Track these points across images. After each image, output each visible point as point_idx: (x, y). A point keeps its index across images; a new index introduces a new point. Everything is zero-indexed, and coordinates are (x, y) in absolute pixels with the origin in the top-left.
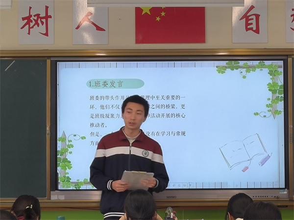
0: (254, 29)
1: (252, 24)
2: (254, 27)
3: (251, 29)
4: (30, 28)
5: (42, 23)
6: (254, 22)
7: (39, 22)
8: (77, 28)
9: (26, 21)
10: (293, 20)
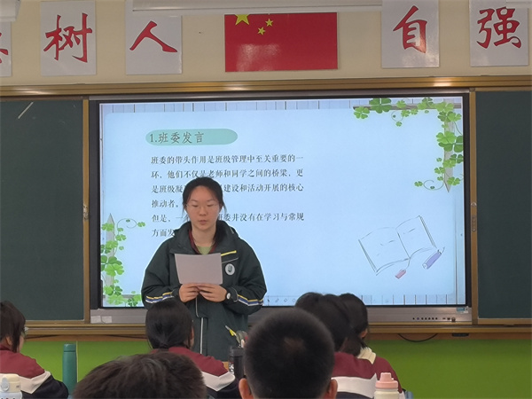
0: (418, 45)
1: (413, 36)
2: (417, 40)
3: (413, 45)
4: (58, 49)
5: (78, 41)
6: (417, 33)
7: (73, 39)
8: (132, 48)
9: (52, 38)
10: (483, 29)
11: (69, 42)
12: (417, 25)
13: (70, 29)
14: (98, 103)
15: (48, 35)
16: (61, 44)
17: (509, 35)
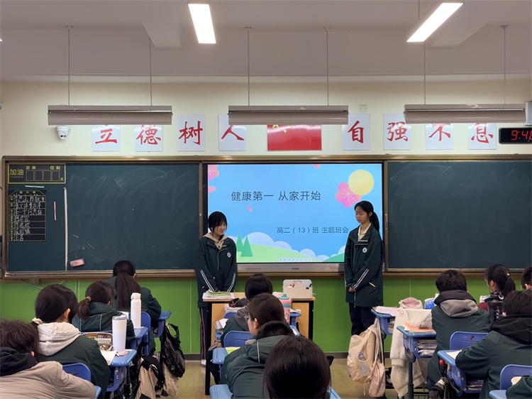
0: (359, 139)
1: (357, 135)
2: (359, 137)
3: (357, 139)
4: (185, 138)
5: (196, 135)
6: (359, 134)
7: (193, 133)
8: (222, 138)
9: (183, 133)
10: (390, 132)
11: (191, 135)
12: (359, 130)
13: (192, 128)
14: (207, 165)
15: (181, 131)
16: (187, 135)
17: (402, 135)
